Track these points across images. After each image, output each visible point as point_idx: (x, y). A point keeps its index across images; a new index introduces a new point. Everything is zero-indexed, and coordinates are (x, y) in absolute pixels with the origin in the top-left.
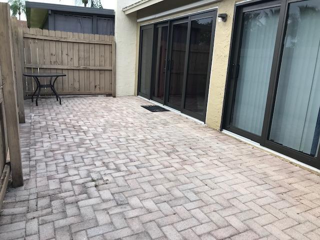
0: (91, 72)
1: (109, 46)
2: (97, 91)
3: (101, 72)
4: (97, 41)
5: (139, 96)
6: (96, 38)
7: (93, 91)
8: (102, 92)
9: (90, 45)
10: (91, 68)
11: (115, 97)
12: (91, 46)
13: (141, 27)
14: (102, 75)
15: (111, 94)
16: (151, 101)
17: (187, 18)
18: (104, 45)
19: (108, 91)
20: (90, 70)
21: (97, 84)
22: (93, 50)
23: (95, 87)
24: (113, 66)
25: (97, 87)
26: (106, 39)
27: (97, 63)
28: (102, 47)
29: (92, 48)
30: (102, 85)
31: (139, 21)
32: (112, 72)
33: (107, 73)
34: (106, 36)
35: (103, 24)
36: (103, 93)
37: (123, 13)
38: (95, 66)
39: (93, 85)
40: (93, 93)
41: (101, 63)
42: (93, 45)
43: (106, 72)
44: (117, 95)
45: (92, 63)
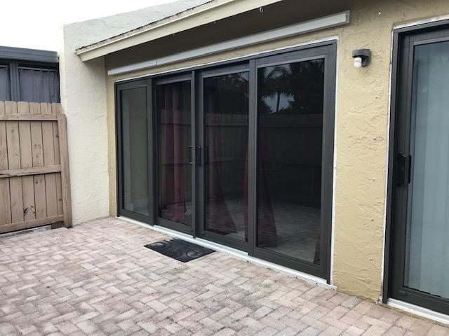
0: (13, 182)
1: (50, 124)
2: (31, 219)
3: (37, 178)
4: (25, 116)
5: (121, 218)
6: (22, 109)
7: (20, 223)
8: (42, 219)
9: (8, 124)
10: (13, 173)
11: (70, 226)
12: (10, 126)
13: (116, 85)
14: (40, 186)
15: (62, 222)
16: (156, 228)
17: (245, 62)
18: (39, 124)
19: (53, 217)
20: (10, 178)
21: (28, 205)
22: (16, 133)
23: (25, 211)
24: (62, 162)
25: (30, 213)
26: (44, 110)
27: (27, 161)
28: (36, 127)
29: (13, 131)
30: (41, 205)
31: (111, 72)
32: (61, 176)
33: (51, 181)
34: (44, 105)
35: (32, 80)
36: (42, 223)
37: (78, 58)
38: (21, 168)
39: (18, 208)
40: (21, 226)
41: (35, 159)
42: (16, 125)
43: (48, 178)
44: (74, 223)
45: (14, 161)
